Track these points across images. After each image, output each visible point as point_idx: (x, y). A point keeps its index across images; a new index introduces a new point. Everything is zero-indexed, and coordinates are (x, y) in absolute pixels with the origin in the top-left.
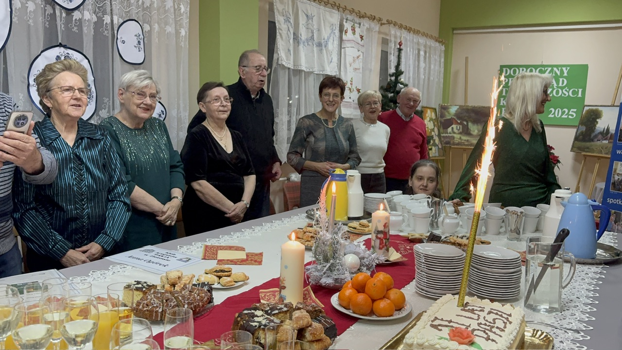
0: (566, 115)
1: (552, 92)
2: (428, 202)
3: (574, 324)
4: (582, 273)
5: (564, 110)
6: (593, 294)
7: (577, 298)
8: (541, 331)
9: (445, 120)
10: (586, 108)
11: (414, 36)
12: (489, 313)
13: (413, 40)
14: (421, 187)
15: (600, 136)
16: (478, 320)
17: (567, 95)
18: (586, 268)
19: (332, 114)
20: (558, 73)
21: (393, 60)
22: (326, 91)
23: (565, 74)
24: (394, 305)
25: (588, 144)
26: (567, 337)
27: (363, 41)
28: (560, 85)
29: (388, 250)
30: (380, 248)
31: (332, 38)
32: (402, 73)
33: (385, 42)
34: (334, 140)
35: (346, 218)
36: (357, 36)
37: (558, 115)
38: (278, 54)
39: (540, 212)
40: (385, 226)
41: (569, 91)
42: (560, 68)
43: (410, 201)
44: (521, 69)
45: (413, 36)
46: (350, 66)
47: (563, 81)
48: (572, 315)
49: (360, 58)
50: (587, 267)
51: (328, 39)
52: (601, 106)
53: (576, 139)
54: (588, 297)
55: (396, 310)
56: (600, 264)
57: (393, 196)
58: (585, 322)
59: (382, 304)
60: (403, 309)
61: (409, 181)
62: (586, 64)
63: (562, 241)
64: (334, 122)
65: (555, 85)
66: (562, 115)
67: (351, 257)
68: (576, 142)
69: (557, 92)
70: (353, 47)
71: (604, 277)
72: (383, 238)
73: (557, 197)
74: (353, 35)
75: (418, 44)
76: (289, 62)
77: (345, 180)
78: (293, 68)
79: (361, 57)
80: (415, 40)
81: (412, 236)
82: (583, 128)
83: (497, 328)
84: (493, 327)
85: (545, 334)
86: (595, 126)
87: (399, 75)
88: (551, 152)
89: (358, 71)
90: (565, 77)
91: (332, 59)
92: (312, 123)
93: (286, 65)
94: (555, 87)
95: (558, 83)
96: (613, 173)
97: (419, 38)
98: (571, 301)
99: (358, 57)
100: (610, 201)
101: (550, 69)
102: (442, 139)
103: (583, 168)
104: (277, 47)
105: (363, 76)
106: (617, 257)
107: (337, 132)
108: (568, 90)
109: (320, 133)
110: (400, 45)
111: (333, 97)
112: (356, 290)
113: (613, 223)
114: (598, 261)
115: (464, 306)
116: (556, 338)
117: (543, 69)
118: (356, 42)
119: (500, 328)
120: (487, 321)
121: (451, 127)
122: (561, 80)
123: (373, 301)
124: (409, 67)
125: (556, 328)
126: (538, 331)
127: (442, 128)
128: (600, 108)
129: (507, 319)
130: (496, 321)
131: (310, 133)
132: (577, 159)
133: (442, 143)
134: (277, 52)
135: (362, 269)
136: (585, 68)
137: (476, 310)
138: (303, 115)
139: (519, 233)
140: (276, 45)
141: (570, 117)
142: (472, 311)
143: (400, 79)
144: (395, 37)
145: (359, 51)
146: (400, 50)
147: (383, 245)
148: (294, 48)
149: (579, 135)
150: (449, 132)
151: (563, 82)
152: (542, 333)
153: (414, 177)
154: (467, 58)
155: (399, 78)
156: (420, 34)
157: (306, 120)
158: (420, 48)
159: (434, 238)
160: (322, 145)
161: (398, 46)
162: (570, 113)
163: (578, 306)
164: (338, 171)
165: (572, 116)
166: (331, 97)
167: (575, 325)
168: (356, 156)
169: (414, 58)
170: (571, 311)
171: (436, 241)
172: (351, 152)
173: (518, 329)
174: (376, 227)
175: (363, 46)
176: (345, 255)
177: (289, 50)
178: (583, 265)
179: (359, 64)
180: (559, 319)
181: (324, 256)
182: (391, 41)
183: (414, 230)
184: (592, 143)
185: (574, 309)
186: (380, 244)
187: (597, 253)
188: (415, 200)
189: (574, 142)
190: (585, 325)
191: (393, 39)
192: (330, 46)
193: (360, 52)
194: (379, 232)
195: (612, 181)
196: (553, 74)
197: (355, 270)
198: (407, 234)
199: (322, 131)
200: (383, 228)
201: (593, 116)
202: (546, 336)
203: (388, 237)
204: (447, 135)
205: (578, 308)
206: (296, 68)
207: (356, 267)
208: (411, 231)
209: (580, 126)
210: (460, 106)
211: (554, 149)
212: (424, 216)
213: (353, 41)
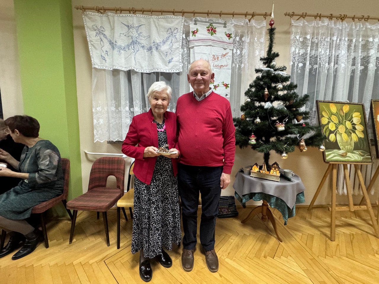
27: (231, 39)
36: (220, 35)
70: (210, 46)
74: (209, 34)
79: (230, 55)
99: (223, 55)
104: (90, 55)
118: (219, 41)
145: (224, 49)
213: (210, 40)
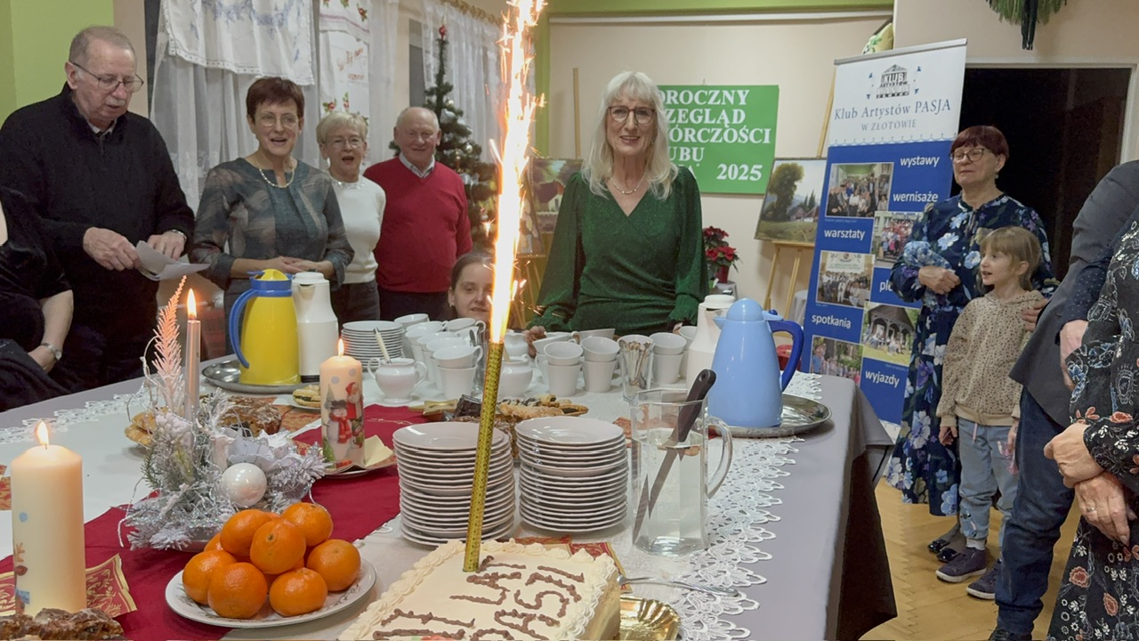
0: (745, 175)
1: (721, 135)
2: (471, 333)
3: (728, 573)
4: (754, 456)
5: (742, 166)
6: (771, 501)
7: (742, 512)
8: (657, 602)
9: (542, 185)
10: (777, 164)
11: (475, 21)
12: (534, 578)
13: (472, 29)
14: (474, 305)
15: (800, 211)
16: (499, 603)
17: (746, 140)
18: (761, 445)
19: (281, 160)
20: (731, 100)
21: (431, 62)
22: (264, 109)
23: (743, 102)
24: (326, 581)
25: (782, 225)
26: (712, 608)
27: (365, 20)
28: (735, 121)
29: (360, 444)
30: (341, 441)
31: (294, 8)
32: (449, 88)
33: (415, 28)
34: (293, 213)
35: (295, 378)
36: (353, 10)
37: (732, 176)
38: (168, 34)
39: (685, 342)
40: (349, 389)
41: (750, 131)
42: (733, 92)
43: (437, 334)
44: (669, 92)
45: (472, 23)
46: (341, 69)
47: (739, 113)
48: (726, 554)
49: (361, 54)
50: (766, 442)
51: (287, 8)
52: (801, 159)
53: (763, 217)
54: (761, 508)
55: (331, 592)
56: (789, 436)
57: (405, 325)
58: (750, 566)
59: (294, 585)
60: (354, 587)
61: (450, 295)
62: (776, 84)
63: (702, 396)
64: (288, 176)
65: (727, 121)
66: (739, 176)
67: (243, 471)
68: (763, 222)
69: (731, 135)
70: (345, 32)
71: (794, 462)
72: (347, 418)
73: (708, 310)
74: (342, 6)
75: (484, 38)
76: (196, 52)
77: (289, 294)
78: (205, 65)
79: (365, 53)
80: (475, 29)
81: (431, 407)
82: (774, 198)
83: (542, 618)
84: (531, 618)
85: (664, 608)
86: (792, 193)
87: (445, 93)
88: (723, 240)
89: (360, 81)
90: (742, 107)
91: (298, 52)
92: (239, 179)
93: (187, 59)
94: (726, 126)
95: (731, 119)
96: (819, 272)
97: (485, 28)
98: (729, 519)
99: (357, 53)
100: (817, 320)
101: (717, 92)
102: (539, 221)
103: (775, 264)
104: (163, 17)
105: (371, 92)
106: (820, 421)
107: (298, 196)
108: (747, 131)
109: (257, 199)
110: (443, 34)
111: (282, 123)
112: (232, 554)
113: (823, 358)
114: (785, 431)
115: (478, 569)
116: (689, 615)
117: (706, 93)
118: (352, 23)
119: (548, 618)
120: (520, 602)
121: (553, 200)
122: (736, 111)
123: (271, 578)
124: (467, 81)
125: (692, 590)
126: (650, 603)
127: (537, 201)
128: (799, 163)
129: (572, 589)
130: (544, 599)
131: (237, 200)
132: (765, 252)
133: (539, 227)
134: (164, 30)
135: (273, 498)
136: (774, 90)
137: (503, 576)
138: (215, 160)
139: (643, 387)
140: (160, 14)
141: (752, 178)
142: (492, 581)
143: (447, 101)
144: (435, 20)
145: (358, 40)
146: (443, 44)
147: (348, 433)
148: (206, 24)
149: (768, 211)
150: (550, 208)
151: (740, 116)
152: (660, 606)
153: (458, 286)
154: (575, 71)
155: (445, 99)
156: (486, 19)
157: (225, 172)
158: (487, 46)
159: (467, 410)
160: (267, 226)
161: (440, 37)
162: (753, 172)
163: (740, 530)
164: (270, 275)
165: (756, 176)
166: (279, 122)
167: (732, 576)
168: (342, 245)
169: (476, 65)
170: (725, 545)
171: (471, 414)
172: (332, 237)
173: (592, 612)
174: (330, 393)
175: (368, 31)
176: (230, 464)
177: (192, 26)
178: (758, 441)
179: (361, 67)
180: (698, 567)
181: (172, 473)
182: (426, 27)
183: (443, 394)
184: (788, 223)
185: (732, 538)
186: (341, 432)
187: (782, 416)
188: (451, 331)
189: (760, 222)
190: (751, 573)
191: (430, 24)
192: (291, 25)
193: (361, 42)
194: (336, 405)
195: (819, 286)
196: (722, 102)
197: (253, 501)
198: (423, 404)
199: (262, 194)
200: (346, 393)
201: (786, 178)
202: (667, 613)
203: (359, 414)
204: (547, 213)
205: (740, 536)
206: (211, 66)
207: (255, 495)
208: (437, 396)
209: (769, 194)
210: (569, 161)
211: (727, 235)
212: (461, 364)
213: (343, 18)
